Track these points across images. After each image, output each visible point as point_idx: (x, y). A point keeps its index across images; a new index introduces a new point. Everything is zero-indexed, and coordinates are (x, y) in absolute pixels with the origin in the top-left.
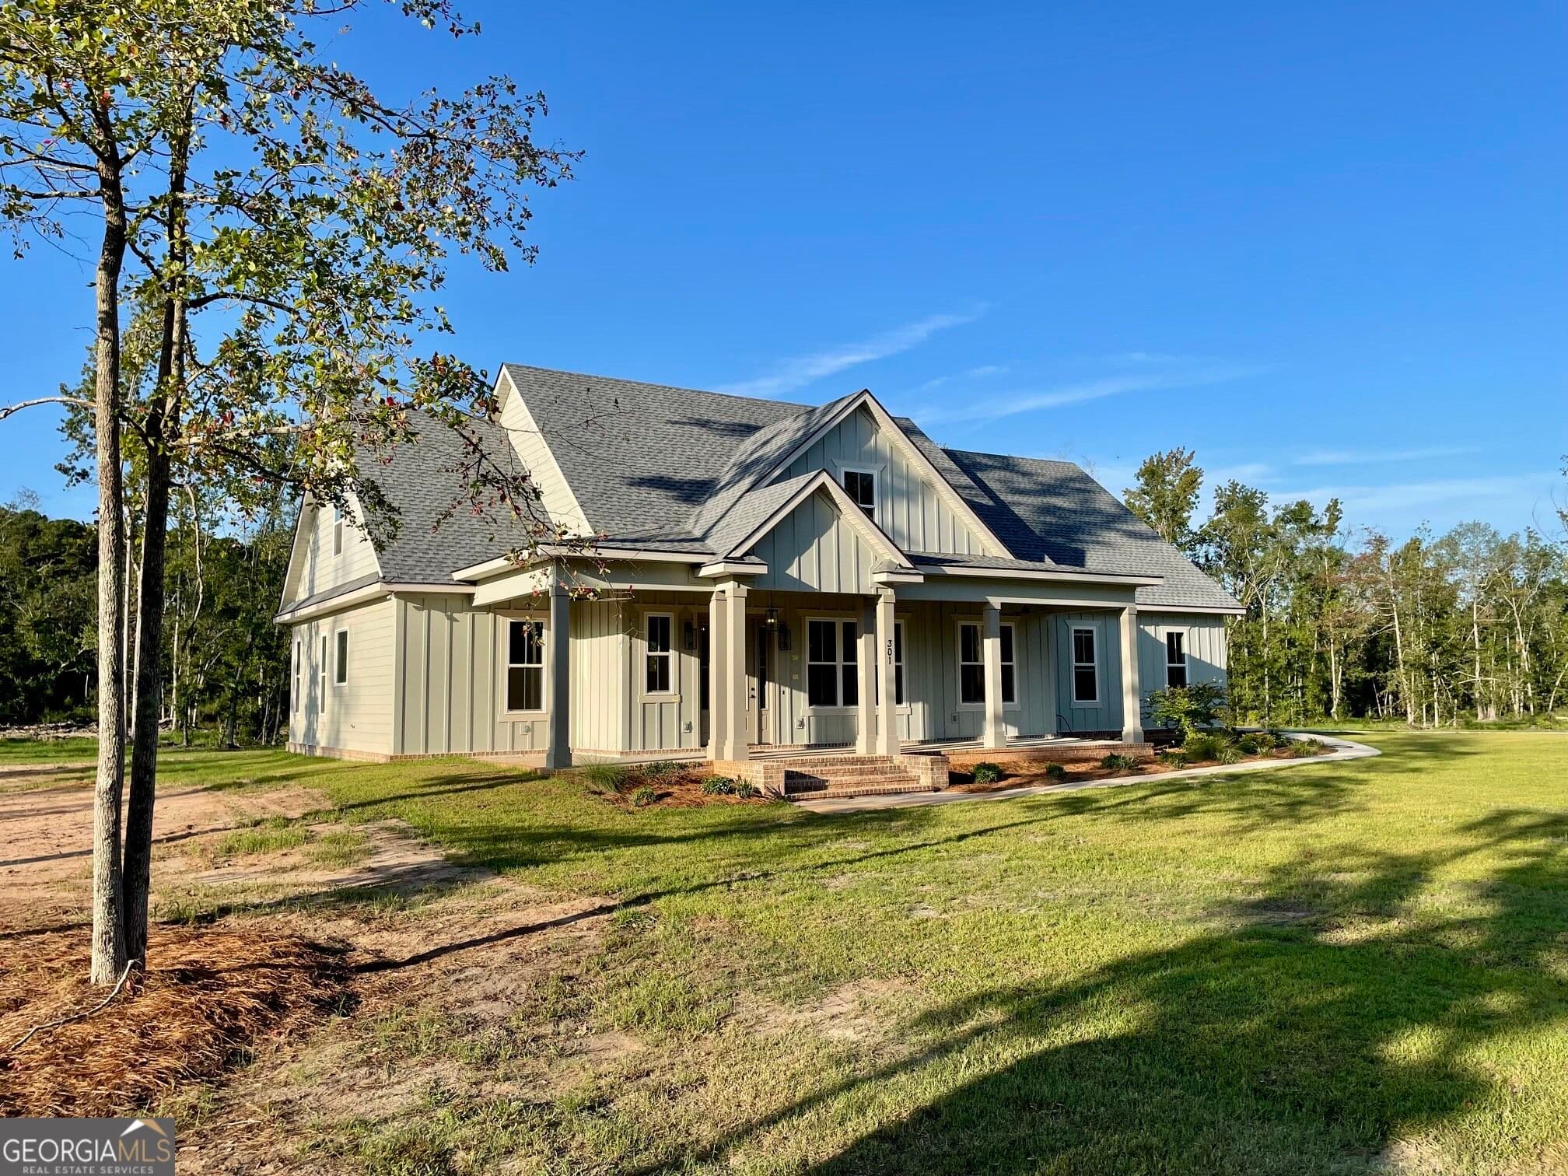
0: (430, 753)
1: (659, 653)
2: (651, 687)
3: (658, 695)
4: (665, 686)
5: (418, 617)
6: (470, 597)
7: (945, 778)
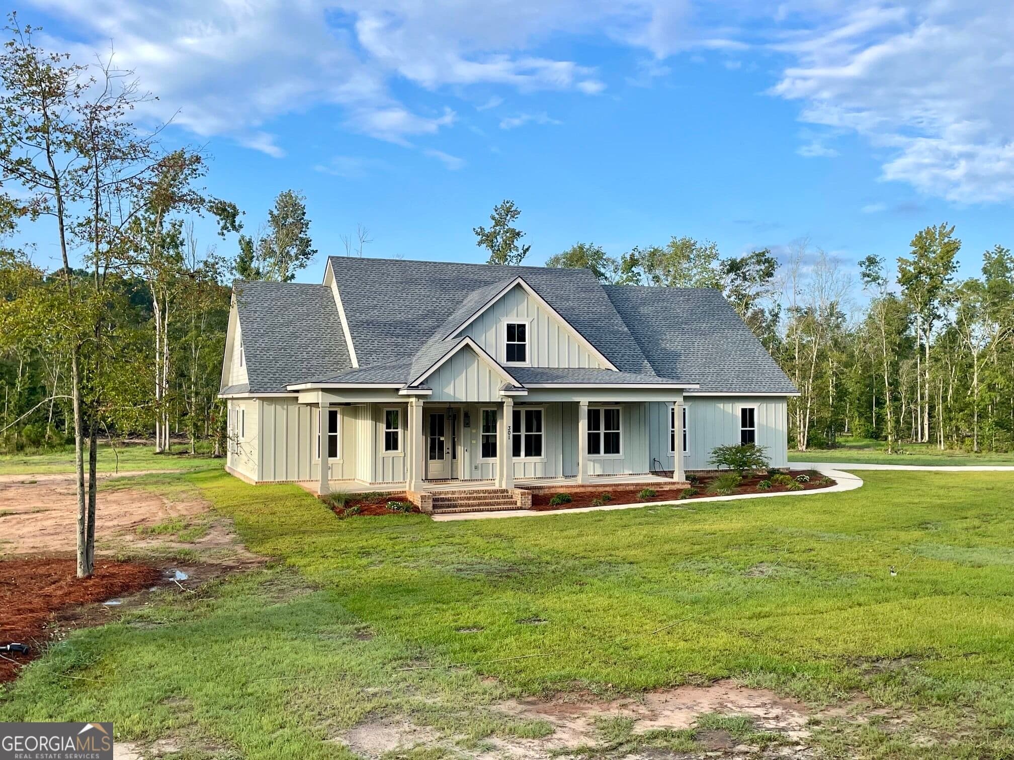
0: (277, 480)
1: (392, 430)
2: (388, 448)
3: (392, 453)
4: (396, 448)
5: (270, 409)
6: (297, 398)
7: (530, 502)
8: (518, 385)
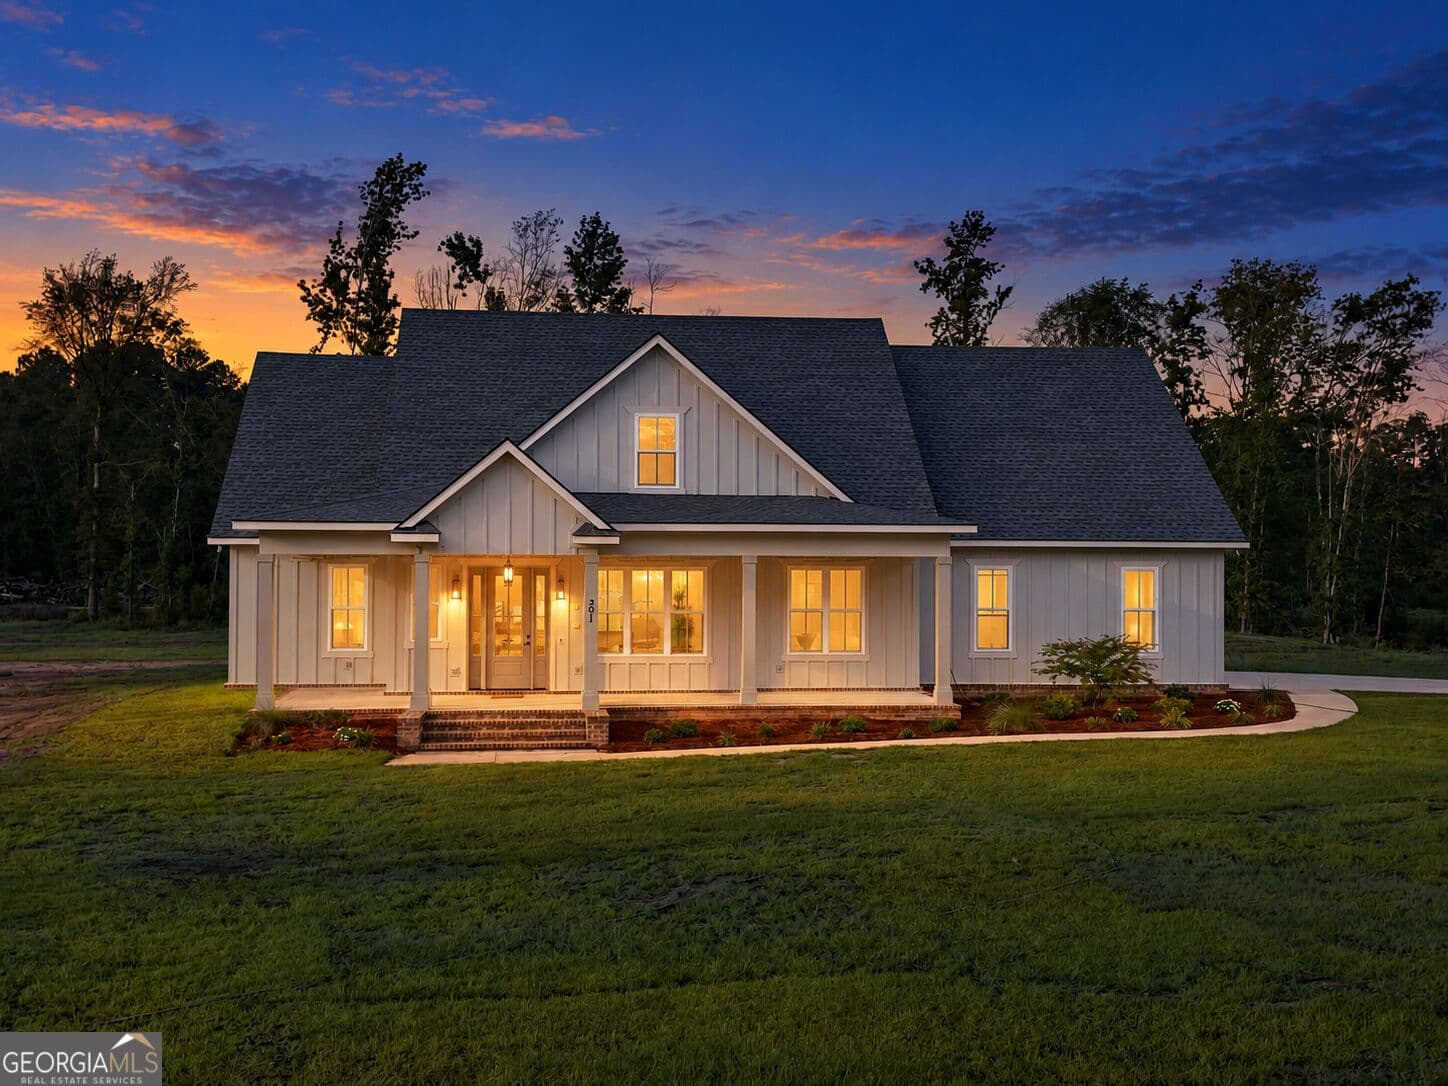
7: (605, 737)
8: (600, 524)
